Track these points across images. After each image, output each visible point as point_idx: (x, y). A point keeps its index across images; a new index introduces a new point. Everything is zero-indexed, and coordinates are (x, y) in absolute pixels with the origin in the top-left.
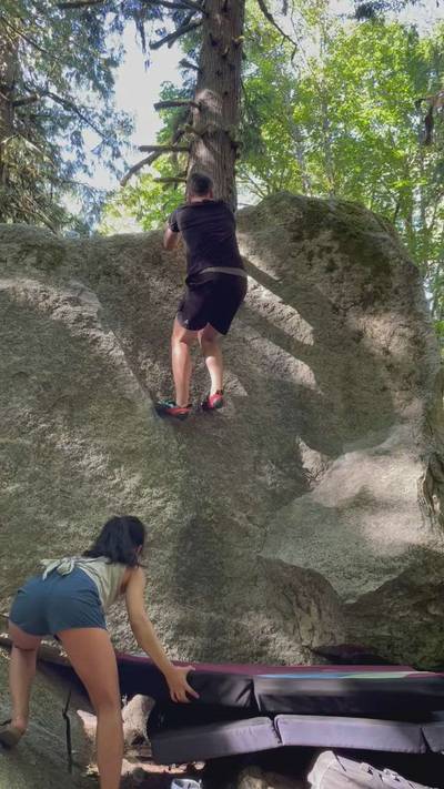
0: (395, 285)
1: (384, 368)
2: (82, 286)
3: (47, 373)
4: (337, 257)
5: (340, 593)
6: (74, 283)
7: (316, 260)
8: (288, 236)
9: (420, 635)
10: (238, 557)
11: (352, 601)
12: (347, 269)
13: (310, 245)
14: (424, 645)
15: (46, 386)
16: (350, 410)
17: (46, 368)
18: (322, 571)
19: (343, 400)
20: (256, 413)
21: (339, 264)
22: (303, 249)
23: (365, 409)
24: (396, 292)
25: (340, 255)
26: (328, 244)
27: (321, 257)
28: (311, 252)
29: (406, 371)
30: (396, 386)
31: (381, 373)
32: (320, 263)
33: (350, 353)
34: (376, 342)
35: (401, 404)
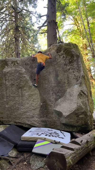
0: (75, 59)
1: (73, 75)
2: (22, 67)
3: (17, 84)
4: (64, 55)
5: (64, 115)
6: (20, 67)
7: (61, 56)
8: (56, 52)
9: (78, 121)
10: (50, 110)
11: (66, 116)
12: (66, 57)
13: (60, 54)
14: (79, 122)
15: (17, 86)
16: (68, 83)
17: (17, 83)
18: (62, 111)
19: (67, 81)
20: (52, 85)
21: (65, 57)
22: (59, 55)
23: (71, 82)
24: (75, 61)
25: (65, 55)
26: (63, 53)
27: (62, 56)
28: (60, 55)
29: (77, 75)
30: (76, 78)
31: (73, 76)
32: (62, 57)
33: (68, 73)
34: (72, 70)
35: (77, 81)
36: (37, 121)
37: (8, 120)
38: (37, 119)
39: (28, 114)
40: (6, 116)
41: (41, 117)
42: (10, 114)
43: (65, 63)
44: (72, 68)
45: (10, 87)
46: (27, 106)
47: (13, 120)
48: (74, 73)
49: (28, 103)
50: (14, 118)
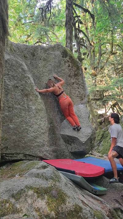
0: (80, 73)
2: (22, 60)
3: (22, 86)
4: (70, 64)
5: (82, 141)
6: (20, 58)
7: (66, 63)
8: (61, 56)
11: (84, 143)
12: (72, 67)
13: (65, 59)
15: (22, 90)
18: (77, 137)
24: (80, 75)
26: (69, 60)
28: (65, 61)
29: (82, 93)
30: (80, 96)
31: (77, 92)
32: (67, 65)
33: (71, 87)
34: (77, 86)
35: (80, 100)
36: (48, 151)
37: (15, 152)
38: (48, 148)
39: (38, 140)
40: (13, 145)
41: (51, 145)
42: (19, 141)
43: (70, 74)
44: (77, 83)
45: (12, 90)
46: (36, 127)
47: (21, 152)
48: (79, 90)
49: (36, 123)
50: (24, 148)
